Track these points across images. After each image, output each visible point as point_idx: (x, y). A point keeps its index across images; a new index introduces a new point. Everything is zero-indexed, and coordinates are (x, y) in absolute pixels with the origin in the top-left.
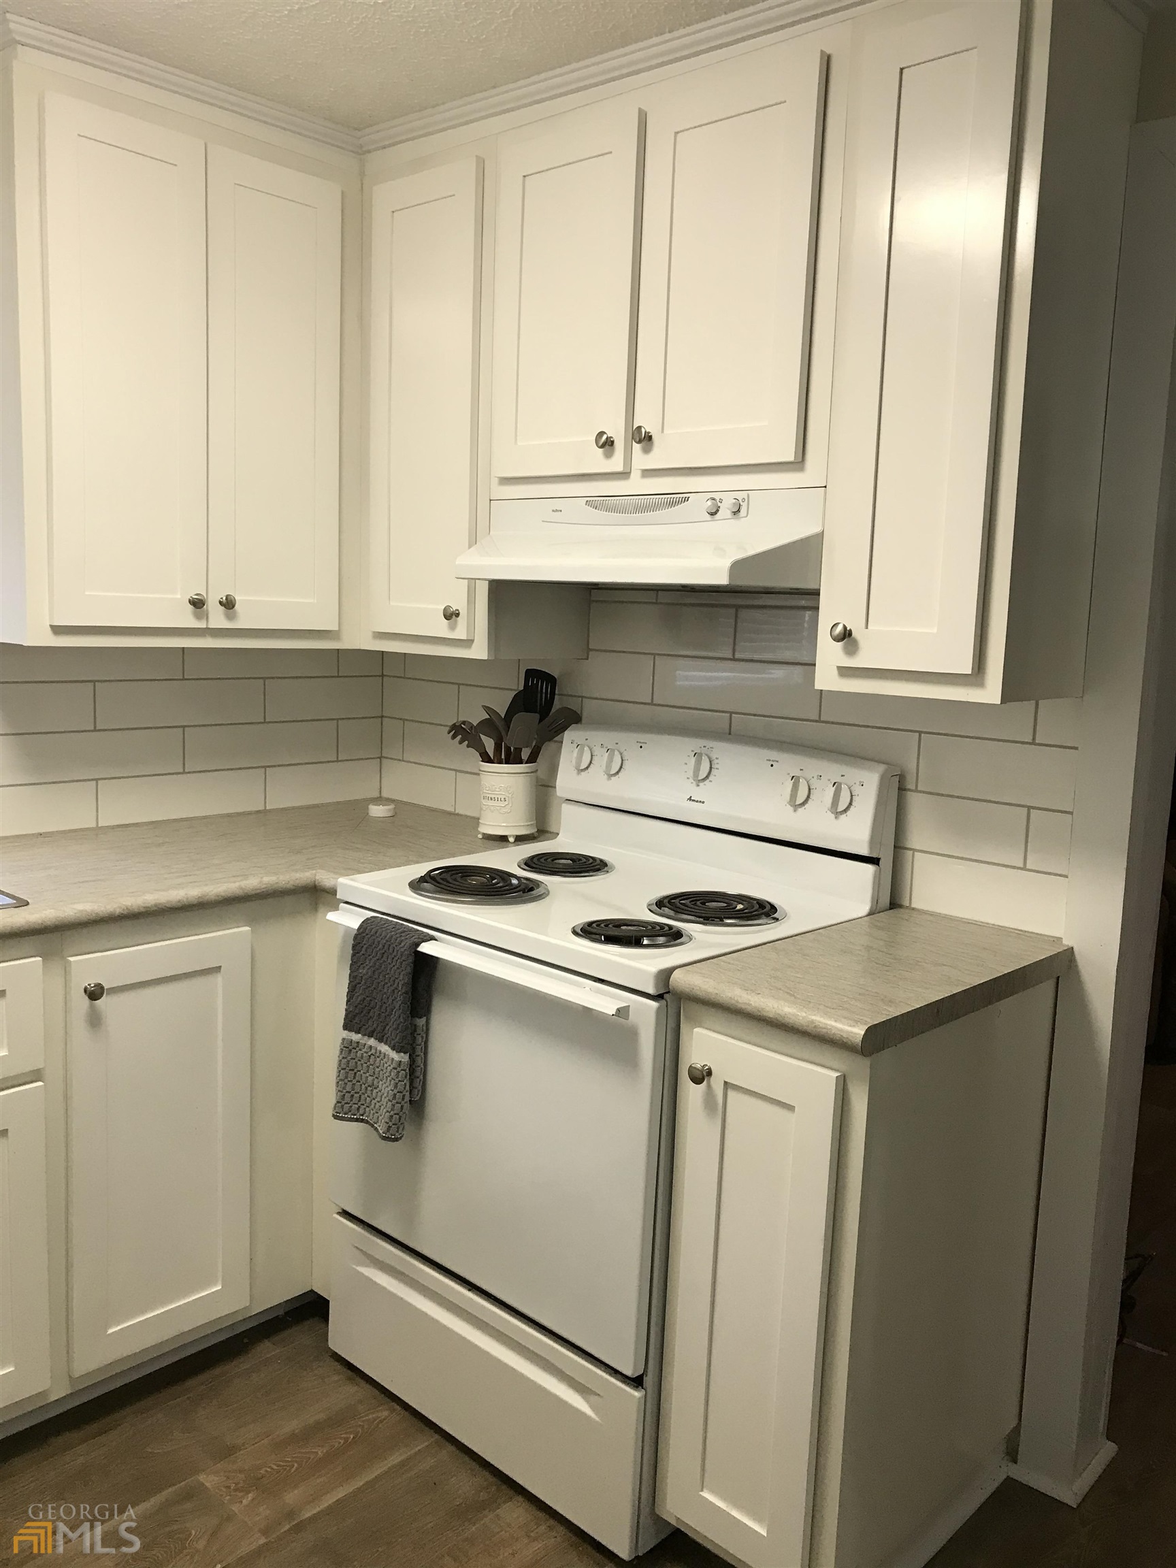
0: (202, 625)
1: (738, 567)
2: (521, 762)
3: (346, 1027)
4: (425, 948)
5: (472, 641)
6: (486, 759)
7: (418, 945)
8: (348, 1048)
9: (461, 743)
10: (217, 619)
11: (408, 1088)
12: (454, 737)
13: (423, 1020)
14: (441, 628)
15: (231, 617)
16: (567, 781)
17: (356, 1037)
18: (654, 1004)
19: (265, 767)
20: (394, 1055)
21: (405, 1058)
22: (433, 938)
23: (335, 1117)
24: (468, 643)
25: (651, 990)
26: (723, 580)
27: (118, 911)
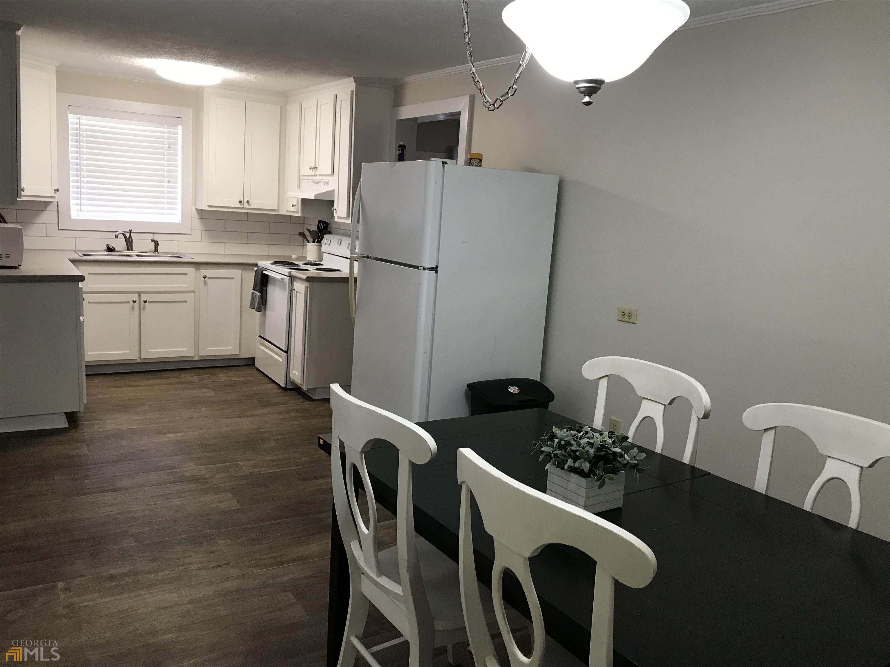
0: (242, 207)
1: (316, 195)
2: (315, 243)
3: (253, 290)
4: (264, 272)
5: (298, 212)
6: (308, 242)
7: (263, 271)
8: (253, 293)
9: (302, 237)
10: (246, 206)
11: (261, 301)
12: (300, 236)
13: (265, 288)
14: (293, 209)
15: (249, 205)
16: (324, 248)
17: (254, 291)
18: (288, 278)
19: (269, 244)
20: (258, 294)
21: (260, 294)
22: (267, 271)
23: (250, 308)
24: (297, 212)
25: (288, 275)
26: (313, 198)
27: (211, 262)
